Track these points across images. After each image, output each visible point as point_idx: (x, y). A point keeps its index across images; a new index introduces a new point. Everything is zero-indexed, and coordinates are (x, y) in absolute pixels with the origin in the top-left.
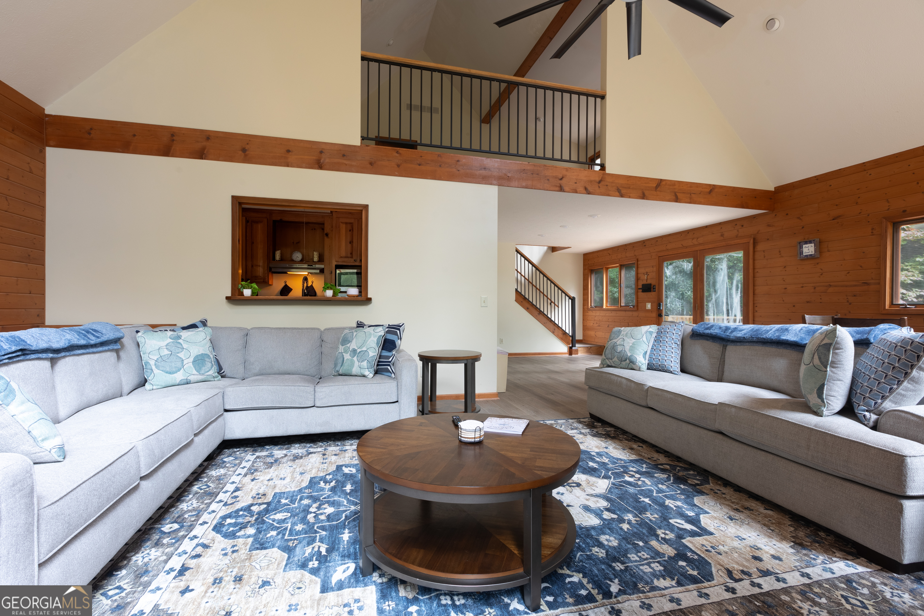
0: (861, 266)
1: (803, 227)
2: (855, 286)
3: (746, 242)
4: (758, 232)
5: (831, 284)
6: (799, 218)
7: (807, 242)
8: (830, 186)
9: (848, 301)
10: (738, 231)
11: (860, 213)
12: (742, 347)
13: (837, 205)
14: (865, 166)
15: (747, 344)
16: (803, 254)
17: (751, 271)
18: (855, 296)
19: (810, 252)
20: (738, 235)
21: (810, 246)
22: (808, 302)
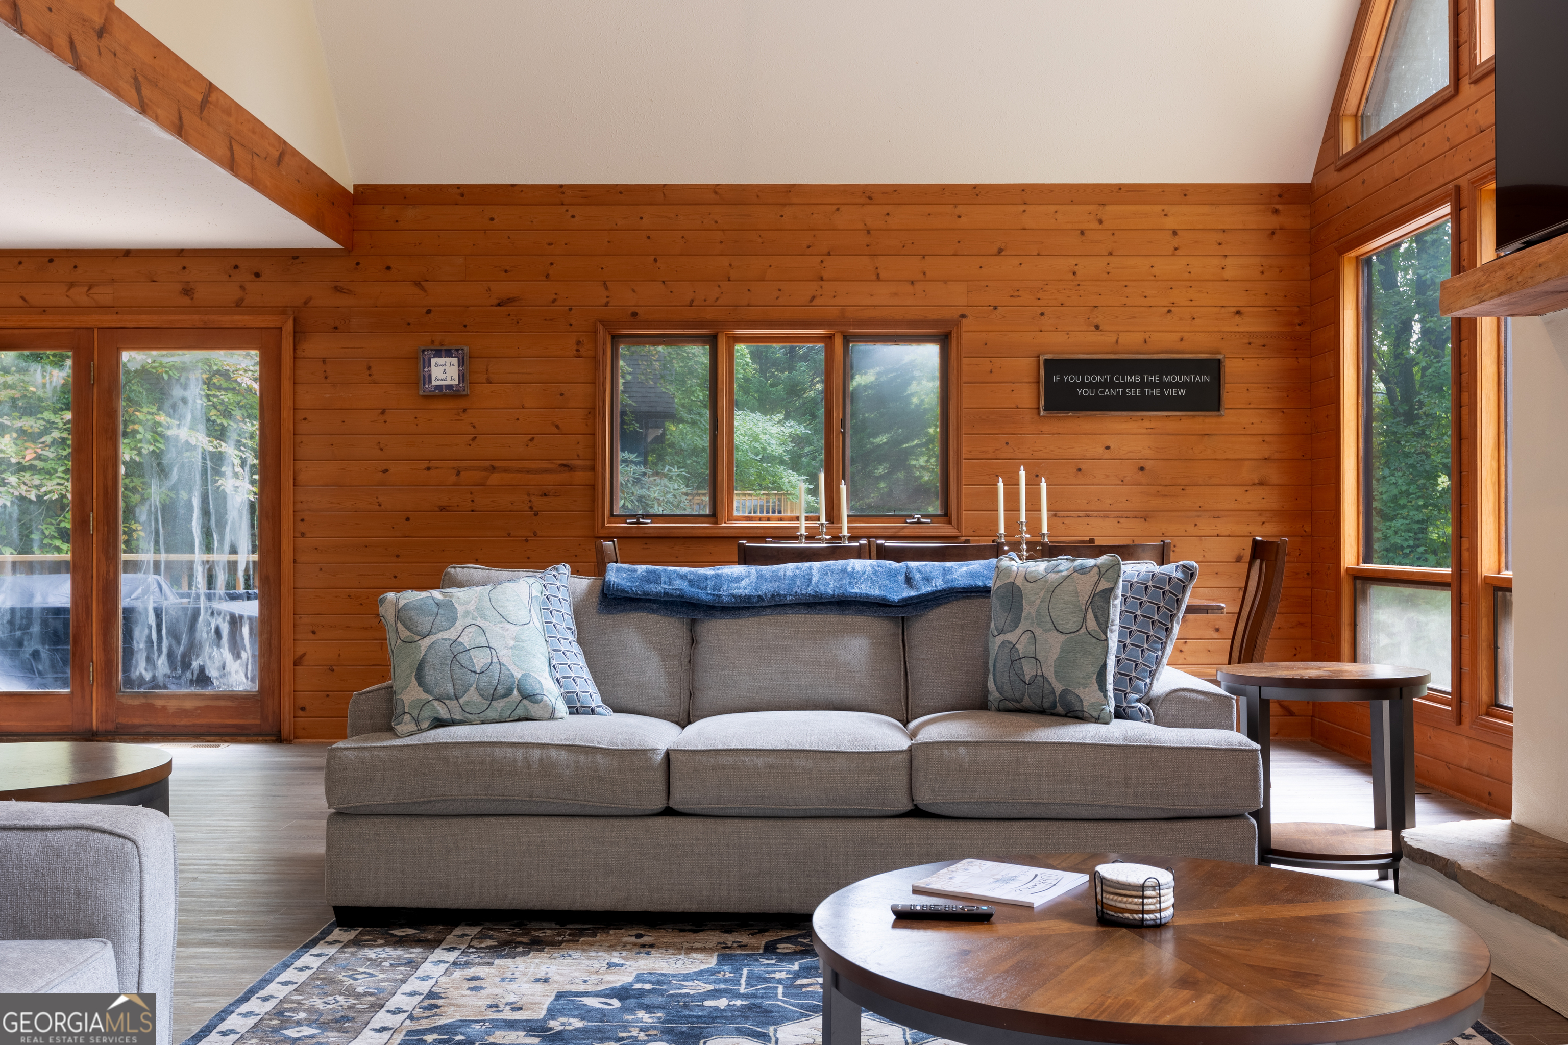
0: (557, 427)
1: (429, 312)
2: (546, 471)
3: (271, 325)
4: (306, 303)
5: (497, 464)
6: (418, 284)
7: (440, 350)
8: (492, 219)
9: (531, 508)
10: (242, 288)
11: (554, 301)
12: (755, 620)
13: (506, 271)
14: (563, 193)
15: (768, 611)
16: (430, 381)
17: (286, 414)
18: (545, 495)
19: (449, 378)
20: (242, 300)
21: (448, 364)
22: (442, 509)
